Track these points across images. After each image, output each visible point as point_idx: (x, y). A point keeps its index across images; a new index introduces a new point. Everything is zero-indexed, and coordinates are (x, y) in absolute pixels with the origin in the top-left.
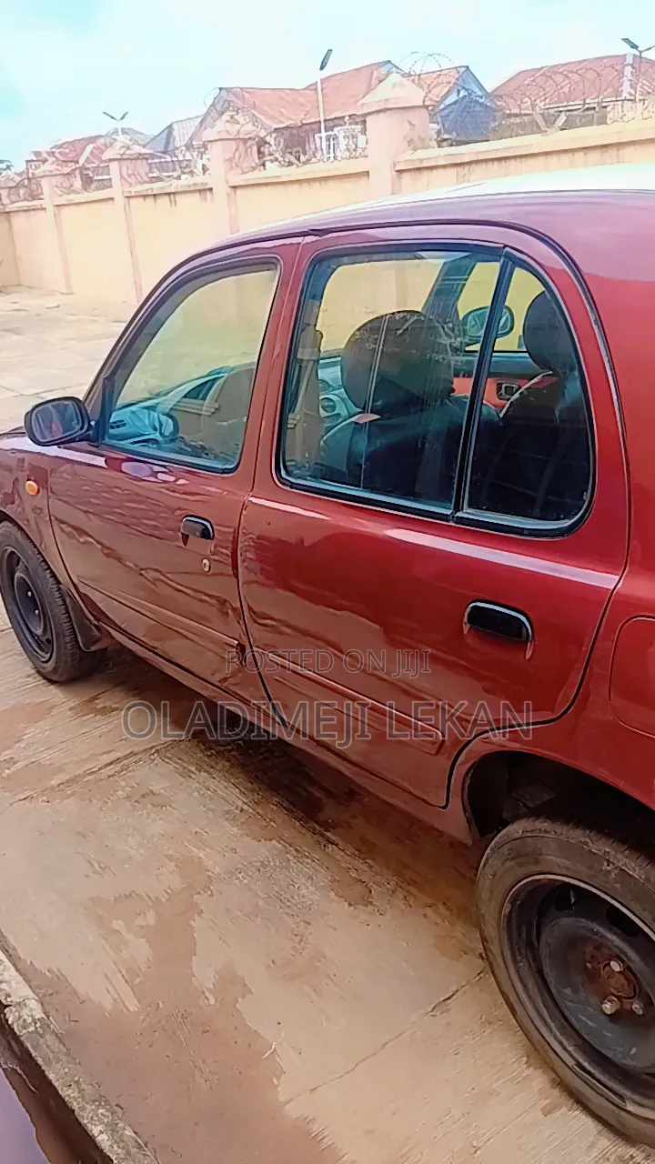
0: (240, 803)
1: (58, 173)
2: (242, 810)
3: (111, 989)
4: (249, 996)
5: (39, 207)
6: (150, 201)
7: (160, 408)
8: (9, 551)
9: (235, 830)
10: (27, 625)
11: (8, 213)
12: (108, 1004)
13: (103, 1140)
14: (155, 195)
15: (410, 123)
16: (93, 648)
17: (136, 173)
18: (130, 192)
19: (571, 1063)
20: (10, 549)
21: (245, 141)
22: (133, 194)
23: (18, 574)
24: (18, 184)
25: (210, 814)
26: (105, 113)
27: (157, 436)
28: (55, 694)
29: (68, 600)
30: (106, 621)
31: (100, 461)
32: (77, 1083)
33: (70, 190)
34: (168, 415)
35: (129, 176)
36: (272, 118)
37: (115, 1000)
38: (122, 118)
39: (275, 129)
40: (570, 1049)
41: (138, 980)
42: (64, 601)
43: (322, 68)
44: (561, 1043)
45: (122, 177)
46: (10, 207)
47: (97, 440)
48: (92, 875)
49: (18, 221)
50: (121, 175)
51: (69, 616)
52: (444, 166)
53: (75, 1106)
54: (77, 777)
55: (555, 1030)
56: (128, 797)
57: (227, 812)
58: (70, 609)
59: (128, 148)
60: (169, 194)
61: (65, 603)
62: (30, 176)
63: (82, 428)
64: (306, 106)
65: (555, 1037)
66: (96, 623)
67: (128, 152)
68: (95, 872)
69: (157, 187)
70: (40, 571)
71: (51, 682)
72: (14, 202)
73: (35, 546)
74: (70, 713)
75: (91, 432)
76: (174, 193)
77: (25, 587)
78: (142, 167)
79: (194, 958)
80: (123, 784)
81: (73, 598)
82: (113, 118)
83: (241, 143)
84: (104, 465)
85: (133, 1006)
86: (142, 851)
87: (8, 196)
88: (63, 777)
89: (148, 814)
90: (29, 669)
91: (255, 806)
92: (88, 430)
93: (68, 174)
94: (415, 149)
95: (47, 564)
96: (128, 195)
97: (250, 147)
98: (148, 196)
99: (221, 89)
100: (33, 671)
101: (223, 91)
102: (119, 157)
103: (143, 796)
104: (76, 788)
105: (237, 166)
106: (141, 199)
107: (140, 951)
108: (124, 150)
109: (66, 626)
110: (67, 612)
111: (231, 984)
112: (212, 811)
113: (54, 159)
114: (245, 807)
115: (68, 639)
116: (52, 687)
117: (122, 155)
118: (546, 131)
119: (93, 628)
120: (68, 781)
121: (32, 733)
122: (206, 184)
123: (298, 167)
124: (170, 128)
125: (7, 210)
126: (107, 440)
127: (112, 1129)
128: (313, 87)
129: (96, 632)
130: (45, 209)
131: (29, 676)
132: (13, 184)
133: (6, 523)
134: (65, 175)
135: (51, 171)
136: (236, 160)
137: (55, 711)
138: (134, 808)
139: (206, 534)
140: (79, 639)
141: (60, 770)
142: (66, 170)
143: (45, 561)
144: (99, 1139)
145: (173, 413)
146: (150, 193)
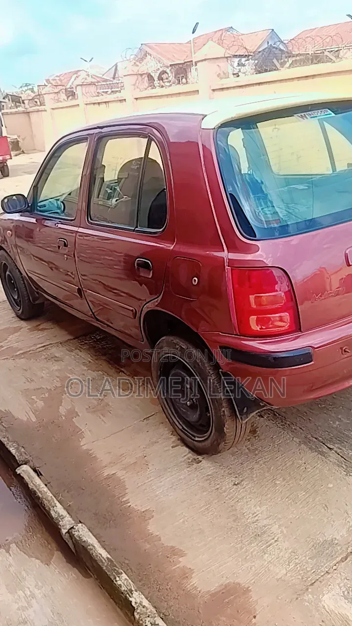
0: (90, 360)
1: (53, 92)
2: (90, 362)
3: (27, 415)
4: (77, 417)
5: (43, 109)
6: (97, 106)
7: (60, 200)
8: (3, 263)
9: (85, 368)
10: (12, 295)
11: (29, 112)
12: (25, 419)
13: (13, 451)
14: (99, 103)
15: (218, 66)
16: (37, 302)
17: (90, 92)
18: (87, 101)
19: (181, 428)
20: (4, 262)
21: (141, 75)
22: (89, 103)
23: (8, 273)
24: (33, 98)
25: (77, 363)
26: (81, 58)
27: (59, 211)
28: (23, 324)
29: (25, 281)
30: (41, 290)
31: (34, 220)
32: (8, 437)
33: (58, 101)
34: (62, 202)
35: (86, 93)
36: (169, 59)
37: (28, 418)
38: (91, 61)
39: (170, 65)
40: (181, 423)
41: (38, 413)
42: (24, 282)
43: (193, 33)
44: (178, 421)
45: (83, 94)
46: (30, 110)
47: (31, 212)
48: (27, 383)
49: (34, 116)
50: (82, 92)
51: (26, 289)
52: (234, 87)
53: (5, 443)
54: (27, 352)
55: (177, 417)
56: (46, 358)
57: (84, 363)
58: (27, 286)
59: (86, 79)
60: (105, 102)
61: (24, 283)
62: (40, 93)
63: (25, 207)
64: (187, 52)
65: (177, 419)
66: (36, 290)
67: (86, 81)
68: (28, 381)
69: (99, 99)
70: (14, 269)
71: (22, 319)
72: (32, 107)
73: (12, 260)
74: (28, 330)
75: (29, 209)
76: (108, 102)
77: (10, 278)
78: (92, 89)
79: (60, 407)
80: (45, 354)
81: (27, 281)
82: (86, 61)
83: (139, 76)
84: (35, 222)
85: (34, 420)
86: (47, 375)
87: (28, 104)
88: (21, 352)
89: (52, 364)
90: (14, 315)
91: (95, 361)
92: (27, 208)
93: (57, 92)
94: (221, 78)
95: (17, 267)
96: (86, 103)
97: (144, 78)
98: (96, 103)
99: (142, 44)
100: (15, 316)
101: (143, 45)
102: (81, 84)
103: (52, 358)
104: (26, 355)
105: (137, 88)
106: (92, 105)
107: (40, 404)
108: (84, 80)
109: (25, 293)
110: (25, 287)
111: (72, 413)
112: (78, 362)
113: (51, 85)
114: (91, 361)
115: (26, 298)
116: (22, 321)
117: (83, 83)
118: (280, 70)
119: (36, 293)
120: (23, 353)
121: (12, 337)
122: (123, 97)
123: (166, 88)
124: (116, 65)
125: (28, 111)
126: (36, 212)
127: (17, 449)
128: (189, 42)
129: (37, 295)
130: (46, 111)
131: (12, 318)
132: (31, 98)
133: (2, 251)
134: (56, 93)
135: (49, 91)
136: (137, 84)
137: (22, 330)
138: (47, 361)
139: (65, 245)
140: (31, 298)
141: (21, 350)
142: (56, 91)
143: (16, 265)
144: (12, 451)
145: (64, 202)
146: (97, 102)
